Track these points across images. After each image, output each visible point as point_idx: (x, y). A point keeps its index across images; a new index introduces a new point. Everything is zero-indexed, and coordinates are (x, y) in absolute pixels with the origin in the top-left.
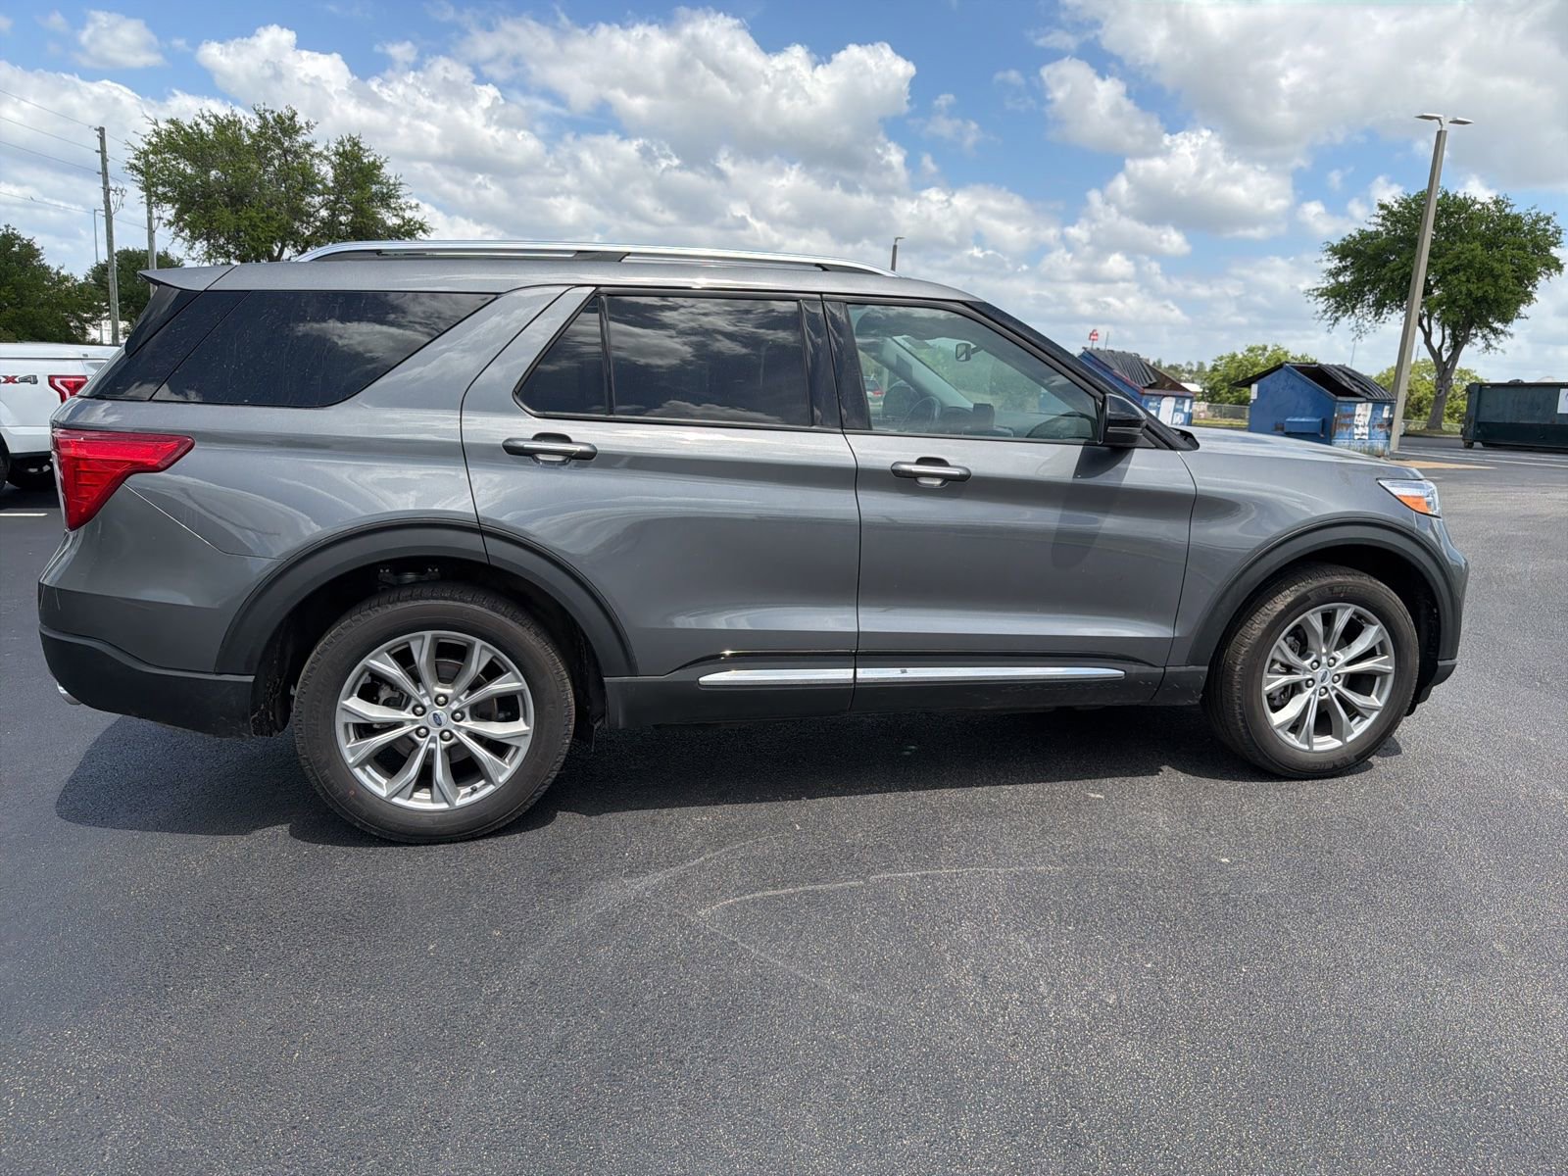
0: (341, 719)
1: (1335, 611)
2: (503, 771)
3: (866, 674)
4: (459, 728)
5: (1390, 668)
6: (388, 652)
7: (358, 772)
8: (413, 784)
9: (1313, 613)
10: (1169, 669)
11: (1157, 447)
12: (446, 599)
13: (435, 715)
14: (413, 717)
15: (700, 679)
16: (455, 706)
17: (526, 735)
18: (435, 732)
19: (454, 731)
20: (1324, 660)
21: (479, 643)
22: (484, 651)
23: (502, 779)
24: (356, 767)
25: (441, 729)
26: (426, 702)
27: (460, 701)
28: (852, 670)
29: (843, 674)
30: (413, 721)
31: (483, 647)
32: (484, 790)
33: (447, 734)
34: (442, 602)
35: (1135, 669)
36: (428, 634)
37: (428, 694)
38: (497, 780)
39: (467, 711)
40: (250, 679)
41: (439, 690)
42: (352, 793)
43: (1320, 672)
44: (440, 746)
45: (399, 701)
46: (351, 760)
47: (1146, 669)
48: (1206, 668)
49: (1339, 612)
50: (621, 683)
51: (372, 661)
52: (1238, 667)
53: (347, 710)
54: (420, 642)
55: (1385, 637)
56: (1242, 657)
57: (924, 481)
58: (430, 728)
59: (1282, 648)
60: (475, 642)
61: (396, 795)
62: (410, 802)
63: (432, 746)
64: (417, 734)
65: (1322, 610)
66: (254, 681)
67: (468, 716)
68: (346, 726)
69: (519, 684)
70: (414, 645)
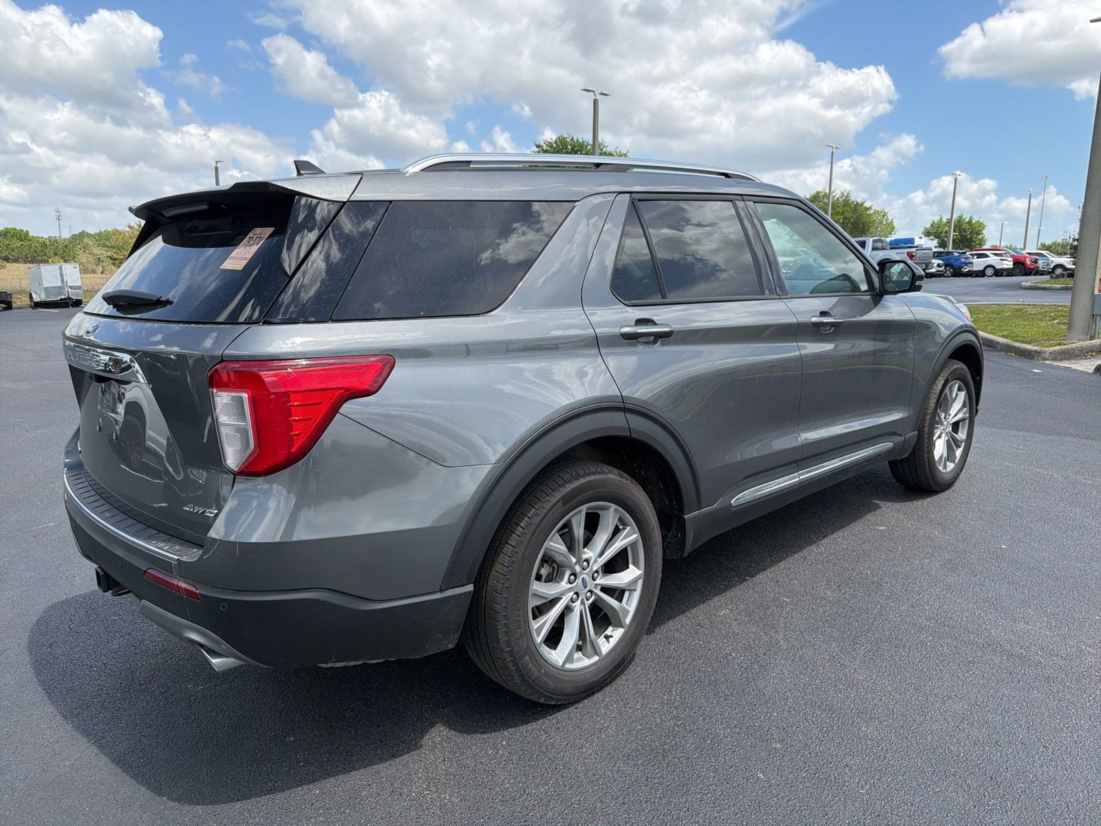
0: (530, 605)
2: (628, 613)
4: (596, 586)
5: (967, 415)
6: (558, 531)
7: (544, 651)
9: (948, 388)
10: (906, 436)
14: (569, 586)
15: (732, 502)
16: (594, 567)
17: (641, 576)
18: (582, 595)
19: (594, 590)
21: (613, 506)
22: (615, 514)
23: (628, 619)
24: (542, 647)
25: (586, 590)
26: (578, 569)
27: (598, 562)
28: (798, 474)
30: (569, 590)
31: (616, 510)
32: (616, 634)
33: (590, 594)
34: (592, 478)
35: (896, 440)
36: (584, 508)
37: (578, 561)
38: (625, 623)
39: (601, 570)
40: (471, 587)
41: (583, 557)
42: (543, 671)
44: (587, 605)
46: (538, 641)
47: (899, 439)
48: (916, 433)
49: (954, 385)
50: (694, 517)
51: (549, 544)
53: (535, 594)
54: (579, 515)
55: (966, 397)
56: (927, 422)
57: (823, 329)
58: (579, 592)
59: (939, 412)
61: (567, 661)
62: (574, 664)
63: (582, 607)
64: (572, 600)
66: (474, 588)
67: (601, 574)
68: (535, 609)
69: (635, 536)
70: (574, 522)
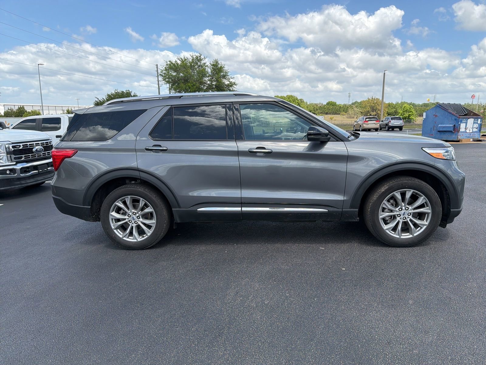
0: (110, 218)
1: (406, 191)
2: (149, 233)
3: (244, 209)
4: (139, 221)
5: (430, 211)
6: (121, 201)
7: (115, 231)
8: (128, 235)
9: (396, 192)
10: (343, 210)
11: (337, 141)
12: (133, 188)
13: (133, 217)
14: (128, 217)
15: (198, 210)
16: (137, 215)
17: (154, 223)
18: (133, 222)
19: (138, 222)
20: (404, 208)
21: (141, 199)
22: (143, 201)
23: (149, 234)
24: (115, 229)
25: (134, 221)
26: (131, 214)
27: (139, 214)
28: (241, 208)
29: (239, 209)
30: (128, 219)
31: (142, 200)
32: (146, 237)
33: (136, 222)
34: (132, 189)
35: (331, 209)
36: (129, 197)
37: (131, 212)
39: (140, 216)
40: (90, 207)
41: (133, 211)
42: (113, 236)
43: (403, 212)
44: (134, 225)
45: (125, 214)
46: (113, 228)
47: (336, 210)
48: (357, 210)
49: (407, 192)
50: (177, 210)
51: (117, 203)
52: (369, 210)
53: (111, 215)
54: (127, 198)
55: (427, 200)
56: (370, 206)
57: (258, 154)
58: (132, 220)
59: (385, 204)
60: (140, 199)
61: (124, 237)
62: (128, 239)
63: (133, 225)
64: (129, 222)
65: (400, 192)
66: (91, 207)
67: (141, 218)
68: (112, 219)
69: (152, 210)
70: (126, 199)
